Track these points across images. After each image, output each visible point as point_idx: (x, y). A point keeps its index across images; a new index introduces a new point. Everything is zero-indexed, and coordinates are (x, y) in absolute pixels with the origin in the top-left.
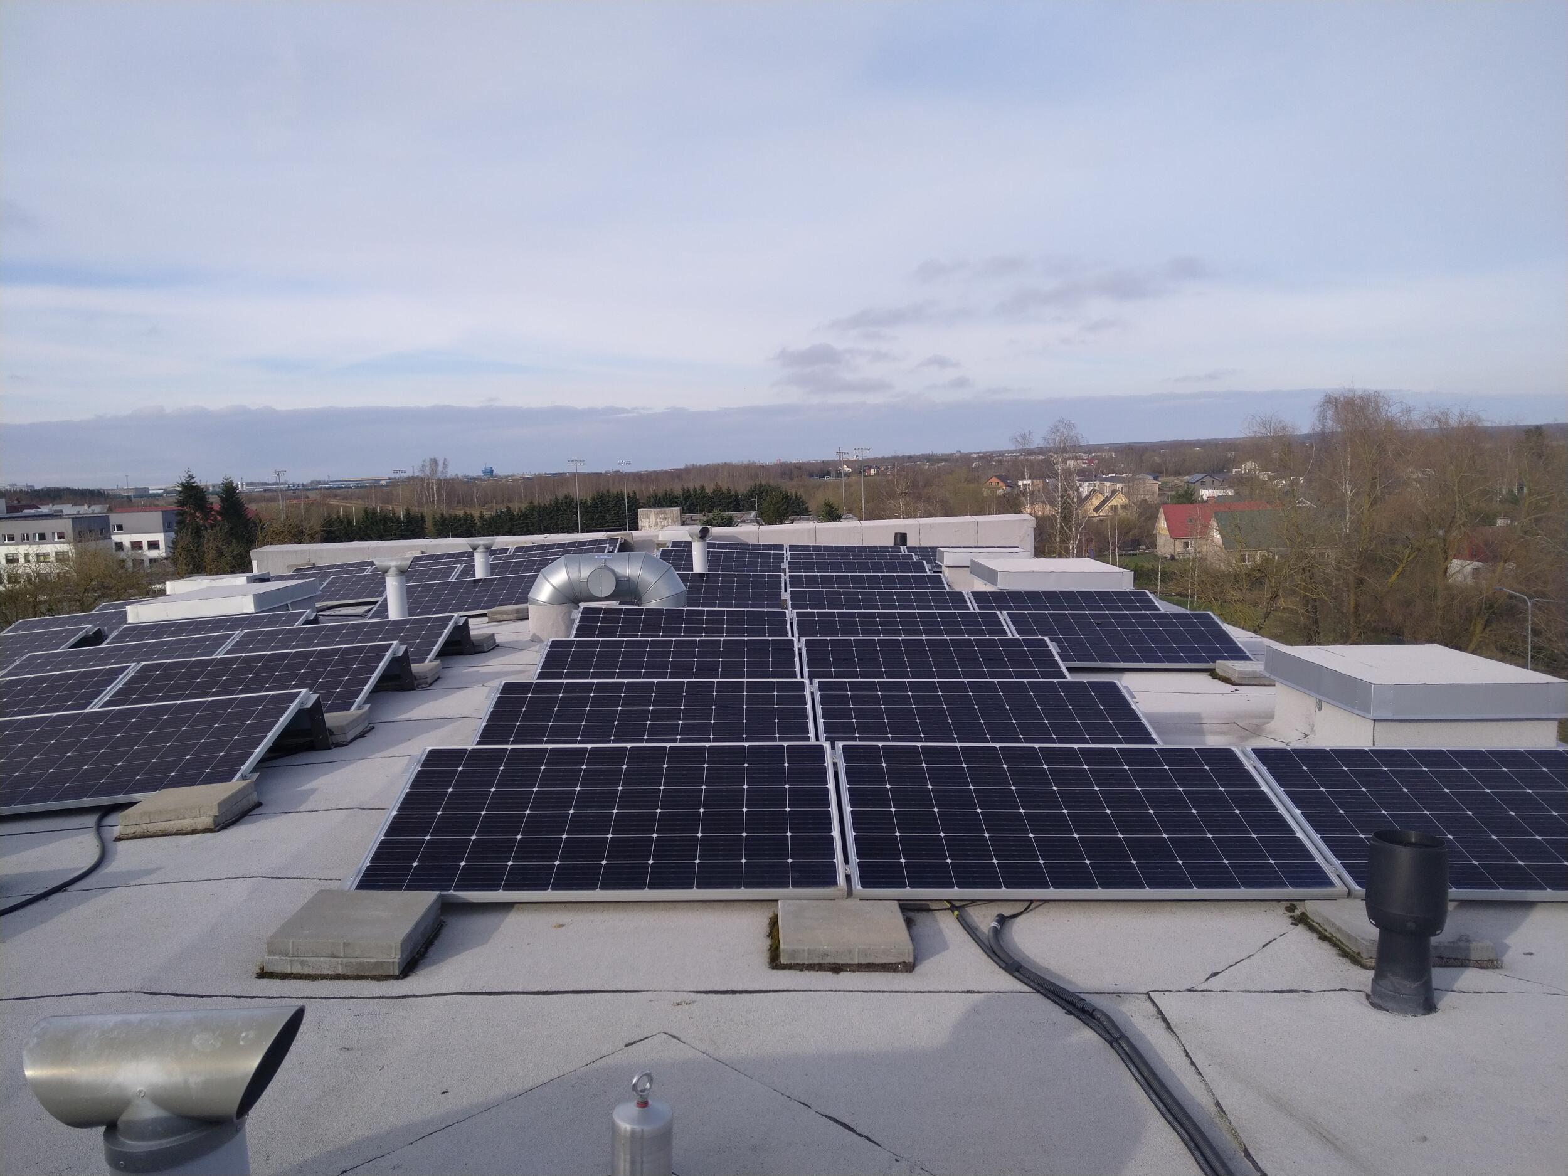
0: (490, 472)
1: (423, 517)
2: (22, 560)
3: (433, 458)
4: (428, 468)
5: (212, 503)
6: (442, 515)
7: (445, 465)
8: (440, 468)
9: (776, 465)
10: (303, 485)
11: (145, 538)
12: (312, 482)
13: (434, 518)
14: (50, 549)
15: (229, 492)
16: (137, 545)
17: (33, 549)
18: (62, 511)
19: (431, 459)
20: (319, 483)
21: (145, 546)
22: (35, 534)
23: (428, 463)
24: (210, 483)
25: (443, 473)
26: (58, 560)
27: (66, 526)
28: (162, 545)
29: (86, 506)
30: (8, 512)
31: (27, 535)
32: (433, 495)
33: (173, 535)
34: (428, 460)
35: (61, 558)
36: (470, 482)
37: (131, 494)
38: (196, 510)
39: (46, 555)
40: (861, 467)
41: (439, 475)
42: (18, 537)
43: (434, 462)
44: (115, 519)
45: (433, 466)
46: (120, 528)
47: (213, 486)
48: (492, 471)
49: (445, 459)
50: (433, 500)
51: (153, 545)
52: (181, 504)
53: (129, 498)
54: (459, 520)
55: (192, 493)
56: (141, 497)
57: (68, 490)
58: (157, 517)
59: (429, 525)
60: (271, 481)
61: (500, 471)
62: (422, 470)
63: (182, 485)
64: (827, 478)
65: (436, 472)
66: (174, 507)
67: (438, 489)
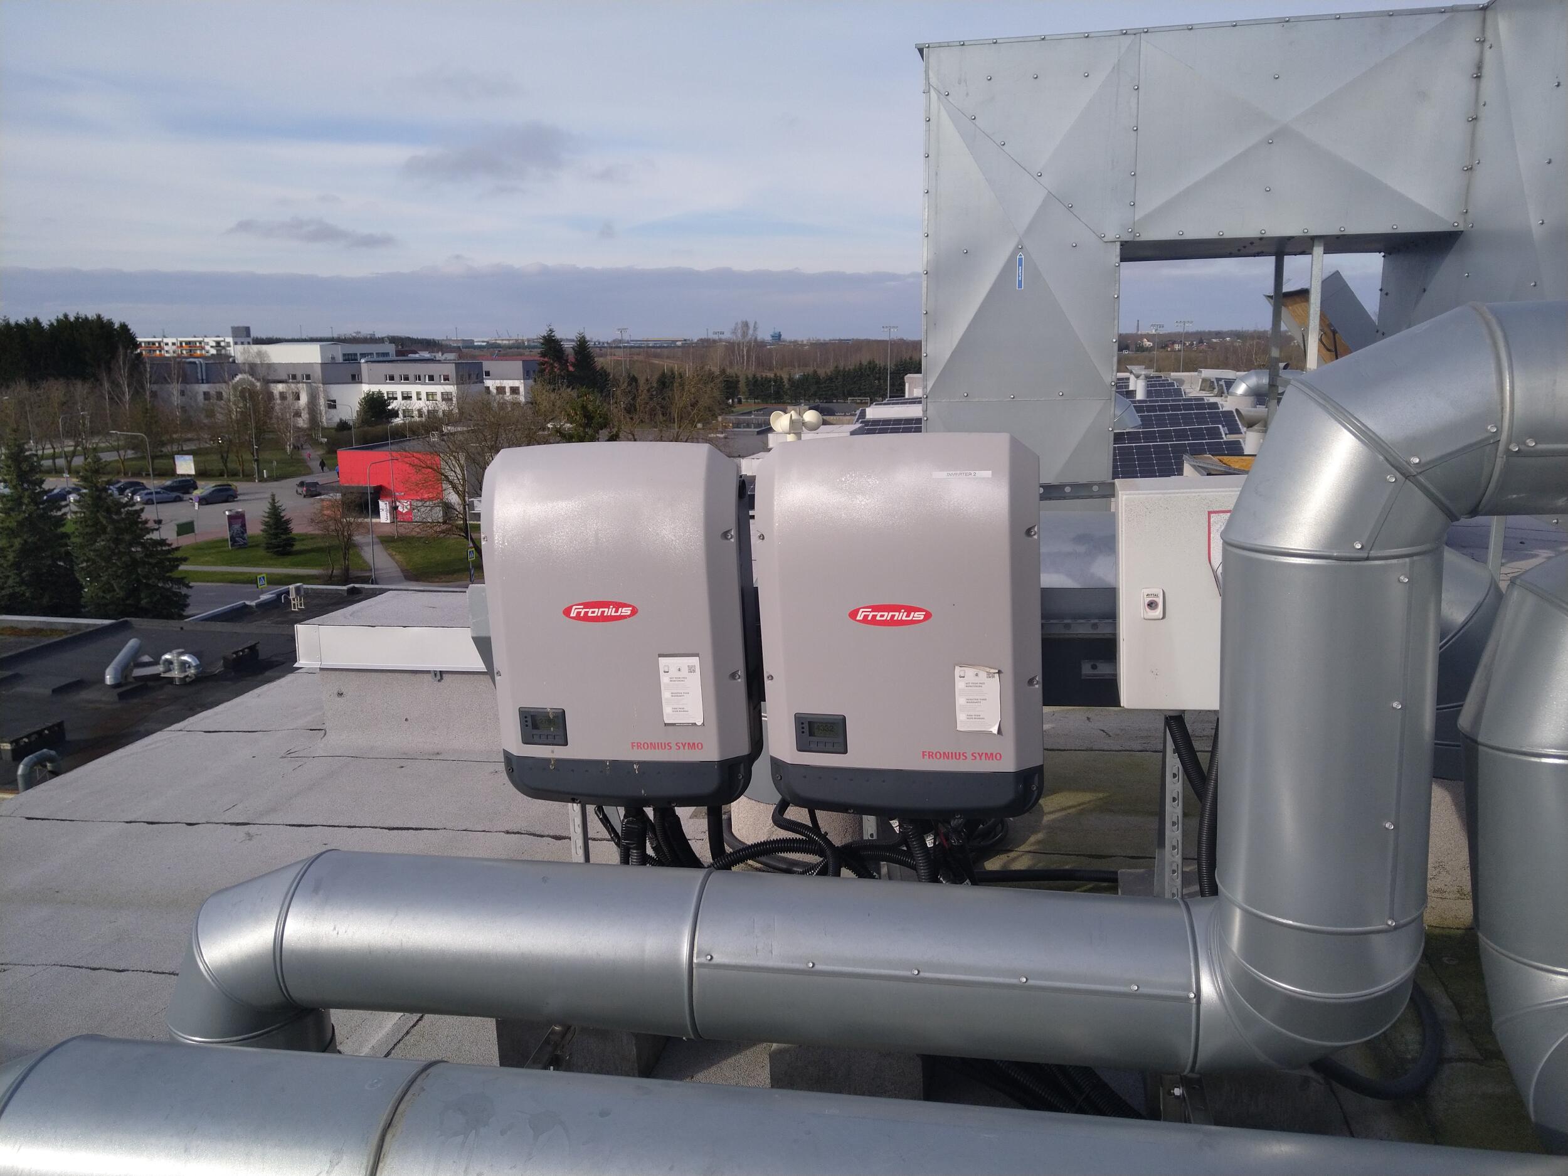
0: (778, 337)
1: (737, 376)
2: (414, 396)
3: (744, 320)
4: (739, 331)
5: (568, 355)
6: (753, 376)
7: (755, 328)
8: (751, 332)
11: (508, 384)
13: (747, 378)
14: (438, 389)
15: (582, 345)
16: (501, 390)
17: (424, 389)
19: (742, 323)
21: (508, 390)
22: (425, 376)
23: (740, 326)
25: (753, 335)
26: (443, 399)
27: (450, 369)
28: (522, 390)
29: (440, 354)
30: (396, 356)
31: (419, 376)
32: (743, 357)
33: (531, 382)
34: (739, 322)
35: (446, 397)
38: (555, 361)
39: (433, 394)
41: (749, 338)
42: (411, 378)
43: (746, 325)
44: (487, 365)
45: (744, 330)
46: (488, 374)
48: (780, 335)
49: (756, 323)
50: (743, 362)
51: (515, 390)
52: (543, 355)
55: (551, 345)
58: (518, 366)
59: (742, 385)
61: (787, 336)
62: (734, 332)
63: (544, 337)
65: (747, 334)
66: (537, 358)
67: (748, 351)
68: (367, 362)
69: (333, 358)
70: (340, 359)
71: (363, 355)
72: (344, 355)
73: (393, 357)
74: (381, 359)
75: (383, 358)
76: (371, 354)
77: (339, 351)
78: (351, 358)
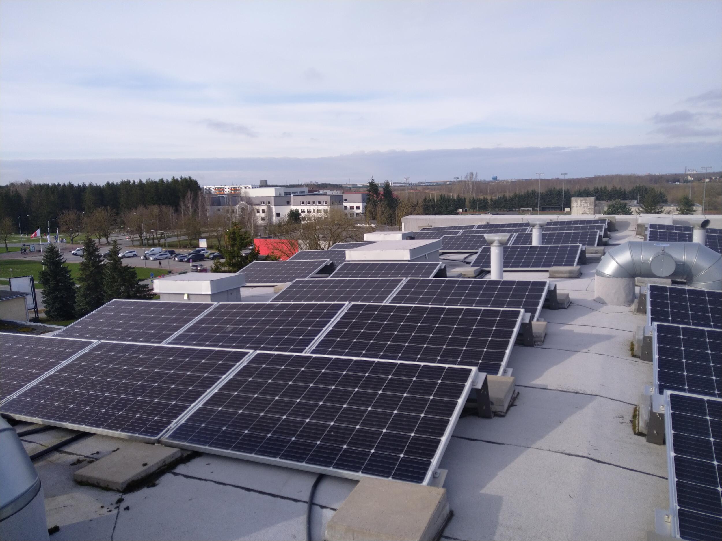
0: (495, 179)
1: (465, 199)
2: (312, 211)
4: (468, 177)
5: (380, 191)
6: (474, 198)
7: (476, 175)
8: (474, 177)
9: (645, 176)
10: (415, 184)
11: (355, 205)
12: (419, 183)
13: (470, 200)
14: (322, 208)
15: (387, 186)
16: (352, 208)
17: (316, 207)
18: (326, 193)
19: (470, 173)
20: (422, 183)
21: (355, 208)
22: (317, 202)
24: (379, 183)
25: (475, 179)
27: (327, 199)
28: (361, 208)
29: (335, 191)
30: (309, 192)
31: (315, 202)
32: (470, 189)
33: (365, 204)
35: (325, 211)
36: (486, 183)
37: (351, 186)
38: (374, 194)
39: (320, 210)
40: (699, 178)
41: (473, 180)
42: (311, 203)
43: (472, 174)
44: (345, 196)
45: (471, 176)
46: (346, 200)
47: (381, 184)
48: (496, 178)
49: (477, 173)
50: (470, 191)
51: (358, 208)
52: (369, 191)
53: (350, 188)
54: (481, 201)
55: (373, 187)
56: (354, 188)
57: (329, 184)
58: (360, 196)
59: (467, 203)
60: (403, 182)
61: (500, 178)
62: (466, 177)
63: (370, 183)
64: (677, 183)
65: (472, 178)
66: (366, 192)
67: (472, 186)
68: (293, 196)
69: (280, 194)
70: (283, 195)
71: (293, 193)
72: (285, 193)
73: (307, 193)
74: (300, 194)
75: (302, 194)
76: (297, 192)
77: (282, 191)
78: (288, 194)
